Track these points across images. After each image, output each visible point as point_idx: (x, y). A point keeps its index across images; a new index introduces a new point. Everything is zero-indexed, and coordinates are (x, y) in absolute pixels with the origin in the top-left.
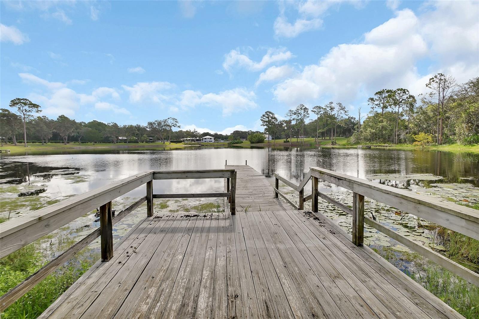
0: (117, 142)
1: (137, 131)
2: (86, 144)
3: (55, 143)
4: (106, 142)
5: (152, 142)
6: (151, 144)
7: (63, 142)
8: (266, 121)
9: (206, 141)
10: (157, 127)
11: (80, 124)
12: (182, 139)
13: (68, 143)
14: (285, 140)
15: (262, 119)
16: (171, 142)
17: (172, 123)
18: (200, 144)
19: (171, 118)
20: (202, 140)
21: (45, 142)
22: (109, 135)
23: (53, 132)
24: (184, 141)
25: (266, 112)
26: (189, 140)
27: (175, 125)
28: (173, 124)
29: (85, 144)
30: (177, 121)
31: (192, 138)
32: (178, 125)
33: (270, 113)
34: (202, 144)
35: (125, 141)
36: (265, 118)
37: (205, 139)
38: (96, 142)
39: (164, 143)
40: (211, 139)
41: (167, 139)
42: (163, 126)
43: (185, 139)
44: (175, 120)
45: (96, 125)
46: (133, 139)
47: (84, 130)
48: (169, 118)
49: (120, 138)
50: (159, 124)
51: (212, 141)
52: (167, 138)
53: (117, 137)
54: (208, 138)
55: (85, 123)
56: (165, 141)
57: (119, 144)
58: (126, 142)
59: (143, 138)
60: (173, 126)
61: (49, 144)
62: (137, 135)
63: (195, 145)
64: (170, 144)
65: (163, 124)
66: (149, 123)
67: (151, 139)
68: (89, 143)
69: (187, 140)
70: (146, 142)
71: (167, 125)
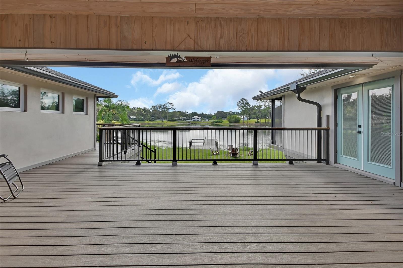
1: (144, 112)
5: (154, 120)
6: (153, 122)
8: (241, 106)
10: (158, 109)
12: (176, 119)
14: (256, 120)
15: (238, 104)
16: (168, 120)
17: (170, 107)
18: (189, 122)
19: (169, 103)
20: (191, 119)
24: (177, 120)
25: (241, 99)
26: (182, 119)
27: (172, 108)
32: (174, 108)
33: (245, 99)
34: (191, 122)
35: (135, 120)
36: (240, 103)
37: (194, 118)
39: (163, 121)
40: (198, 118)
41: (165, 117)
42: (162, 109)
44: (172, 104)
46: (142, 118)
48: (167, 103)
50: (160, 107)
51: (199, 120)
54: (196, 118)
56: (163, 119)
59: (147, 117)
62: (144, 115)
64: (167, 122)
65: (162, 107)
66: (152, 106)
67: (153, 118)
69: (180, 119)
70: (150, 120)
71: (165, 108)
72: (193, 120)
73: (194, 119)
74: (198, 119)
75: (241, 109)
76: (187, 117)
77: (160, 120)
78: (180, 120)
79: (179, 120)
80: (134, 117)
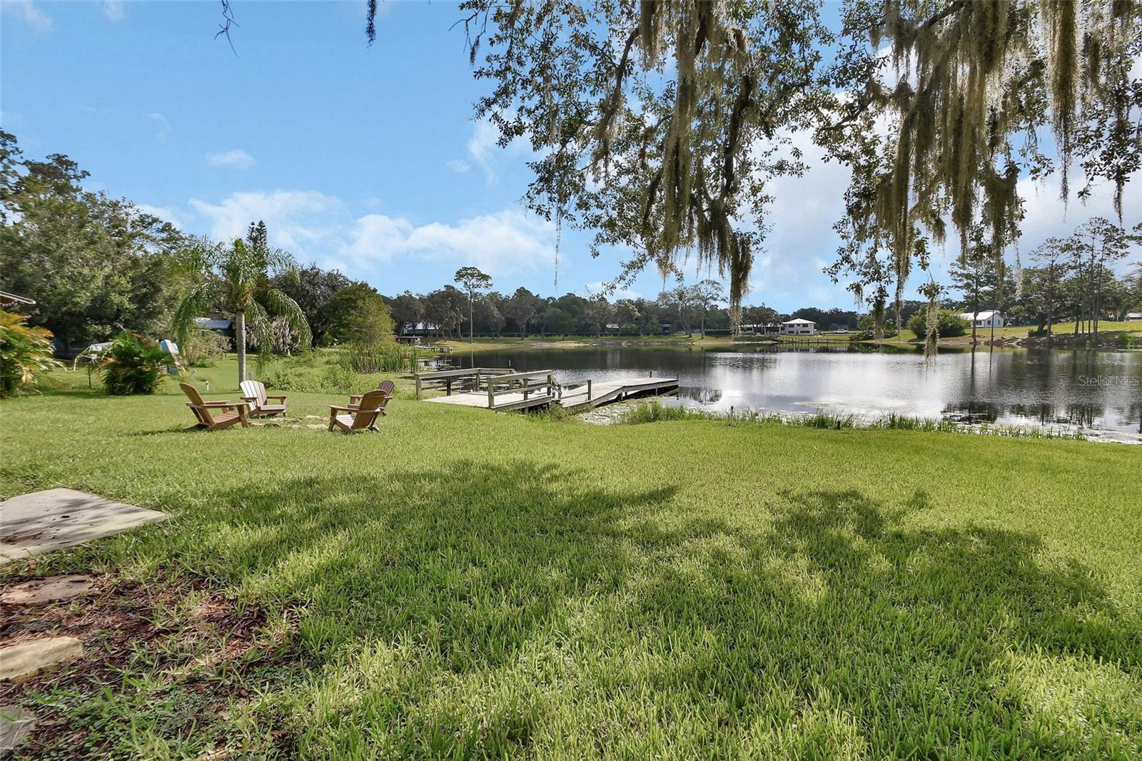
0: (602, 335)
1: (637, 312)
2: (553, 338)
3: (510, 336)
4: (583, 335)
5: (666, 334)
6: (666, 339)
7: (519, 336)
9: (793, 332)
10: (676, 302)
11: (546, 302)
13: (527, 336)
14: (1035, 328)
16: (706, 333)
17: (710, 293)
18: (773, 340)
20: (783, 329)
21: (496, 336)
22: (589, 322)
23: (507, 318)
26: (750, 329)
29: (550, 338)
31: (755, 326)
32: (723, 295)
34: (780, 339)
35: (614, 333)
37: (792, 326)
38: (566, 335)
39: (690, 336)
40: (805, 325)
41: (697, 327)
42: (690, 300)
44: (715, 285)
45: (571, 303)
46: (632, 329)
47: (550, 312)
48: (702, 282)
49: (608, 326)
50: (682, 295)
51: (809, 332)
52: (696, 325)
53: (603, 325)
54: (799, 325)
55: (554, 299)
56: (691, 331)
57: (604, 337)
58: (617, 335)
59: (648, 326)
60: (711, 298)
61: (502, 338)
62: (636, 319)
63: (763, 342)
64: (702, 338)
65: (689, 294)
67: (667, 328)
68: (556, 338)
69: (743, 329)
70: (654, 334)
71: (698, 297)
72: (788, 332)
73: (791, 329)
74: (805, 329)
75: (967, 286)
76: (766, 324)
77: (683, 333)
78: (742, 332)
80: (616, 326)
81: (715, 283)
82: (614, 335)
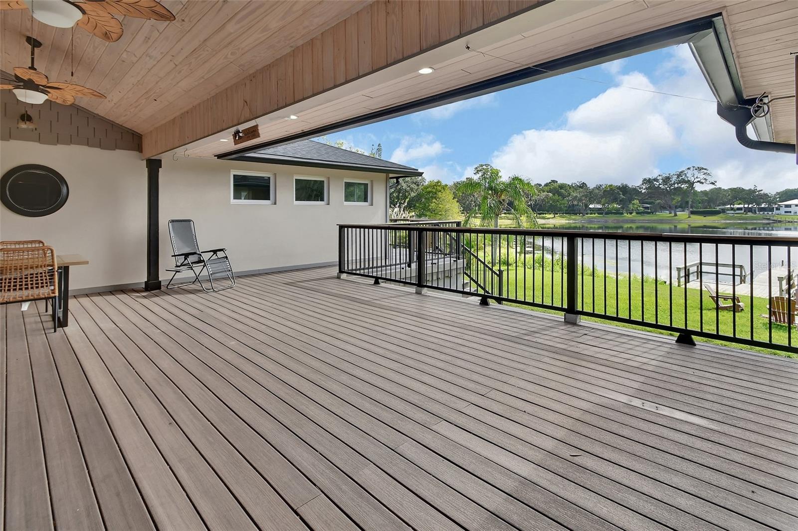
0: (587, 214)
1: (621, 195)
4: (571, 214)
5: (650, 213)
6: (647, 217)
9: (790, 212)
10: (660, 186)
12: (718, 208)
16: (692, 213)
18: (769, 219)
19: (693, 167)
20: (778, 209)
22: (576, 203)
24: (723, 211)
26: (740, 209)
27: (703, 181)
28: (699, 179)
30: (708, 172)
31: (746, 206)
32: (710, 179)
34: (775, 218)
35: (599, 211)
37: (789, 206)
39: (676, 215)
41: (683, 206)
42: (674, 184)
43: (729, 206)
44: (703, 170)
45: (555, 188)
46: (614, 208)
48: (689, 169)
49: (591, 206)
50: (667, 180)
52: (681, 204)
53: (586, 206)
55: (540, 185)
56: (677, 210)
58: (602, 214)
59: (631, 206)
60: (698, 181)
62: (620, 201)
63: (755, 221)
64: (689, 217)
65: (674, 179)
66: (645, 179)
67: (647, 208)
69: (732, 209)
70: (637, 213)
71: (684, 182)
72: (786, 212)
73: (788, 209)
76: (758, 204)
77: (668, 212)
78: (732, 212)
79: (728, 212)
80: (599, 206)
81: (703, 169)
82: (598, 214)
